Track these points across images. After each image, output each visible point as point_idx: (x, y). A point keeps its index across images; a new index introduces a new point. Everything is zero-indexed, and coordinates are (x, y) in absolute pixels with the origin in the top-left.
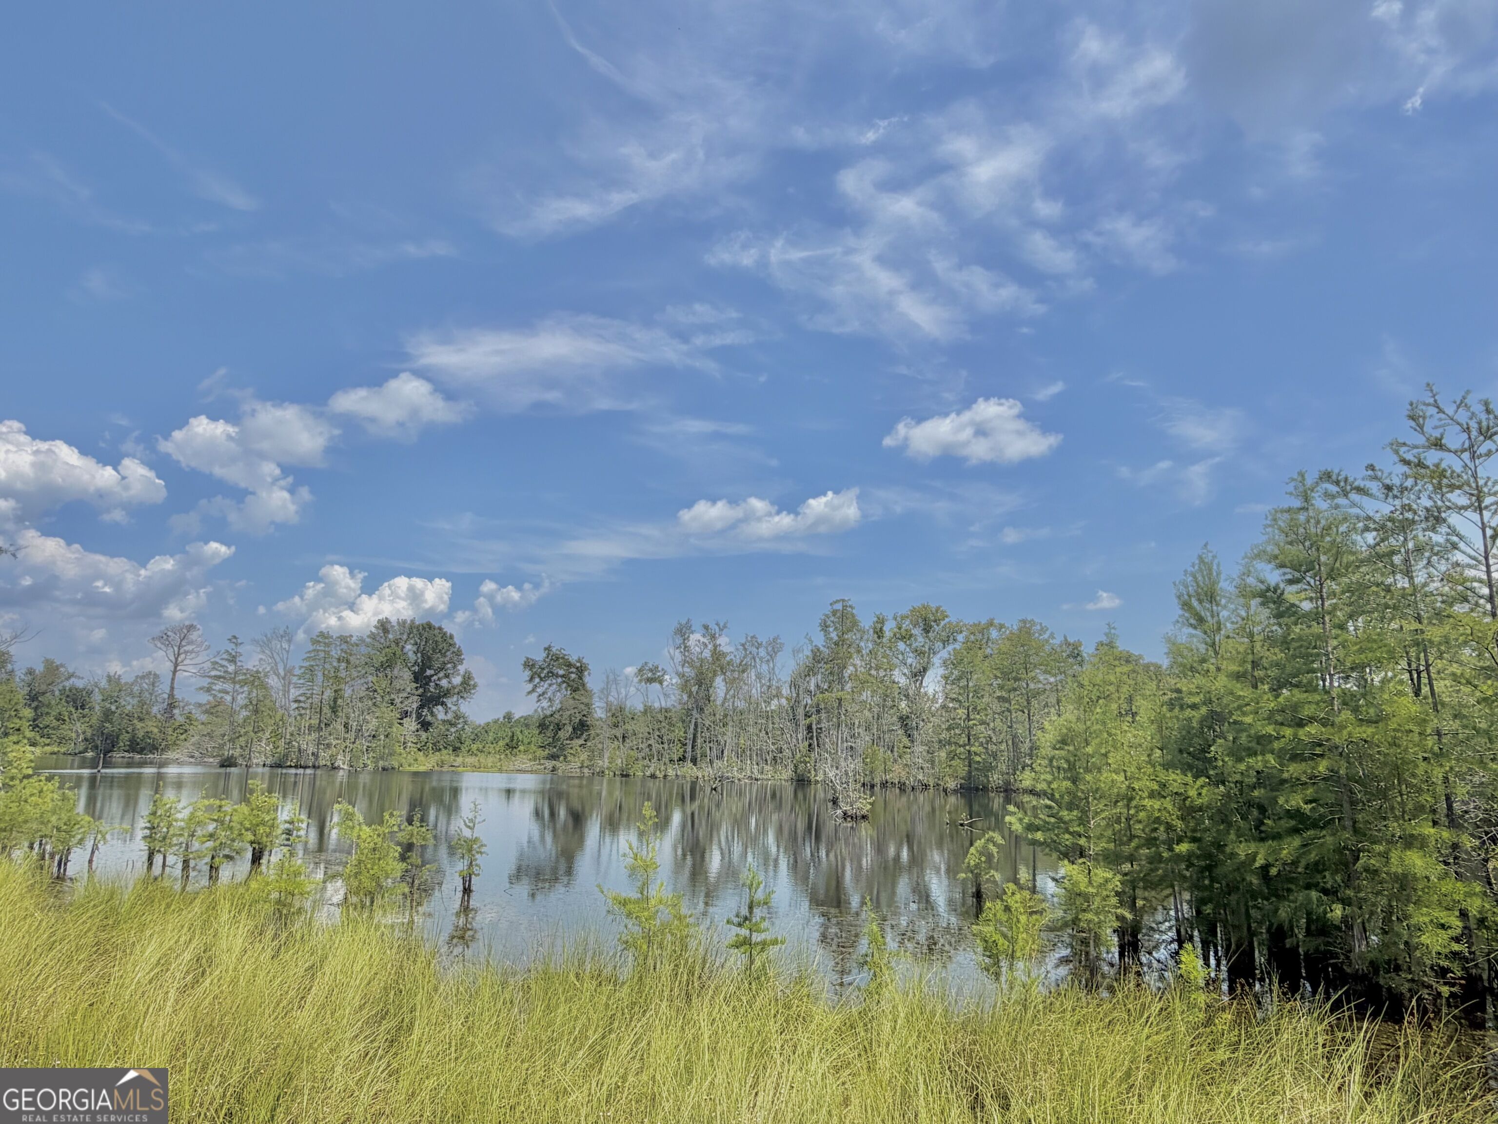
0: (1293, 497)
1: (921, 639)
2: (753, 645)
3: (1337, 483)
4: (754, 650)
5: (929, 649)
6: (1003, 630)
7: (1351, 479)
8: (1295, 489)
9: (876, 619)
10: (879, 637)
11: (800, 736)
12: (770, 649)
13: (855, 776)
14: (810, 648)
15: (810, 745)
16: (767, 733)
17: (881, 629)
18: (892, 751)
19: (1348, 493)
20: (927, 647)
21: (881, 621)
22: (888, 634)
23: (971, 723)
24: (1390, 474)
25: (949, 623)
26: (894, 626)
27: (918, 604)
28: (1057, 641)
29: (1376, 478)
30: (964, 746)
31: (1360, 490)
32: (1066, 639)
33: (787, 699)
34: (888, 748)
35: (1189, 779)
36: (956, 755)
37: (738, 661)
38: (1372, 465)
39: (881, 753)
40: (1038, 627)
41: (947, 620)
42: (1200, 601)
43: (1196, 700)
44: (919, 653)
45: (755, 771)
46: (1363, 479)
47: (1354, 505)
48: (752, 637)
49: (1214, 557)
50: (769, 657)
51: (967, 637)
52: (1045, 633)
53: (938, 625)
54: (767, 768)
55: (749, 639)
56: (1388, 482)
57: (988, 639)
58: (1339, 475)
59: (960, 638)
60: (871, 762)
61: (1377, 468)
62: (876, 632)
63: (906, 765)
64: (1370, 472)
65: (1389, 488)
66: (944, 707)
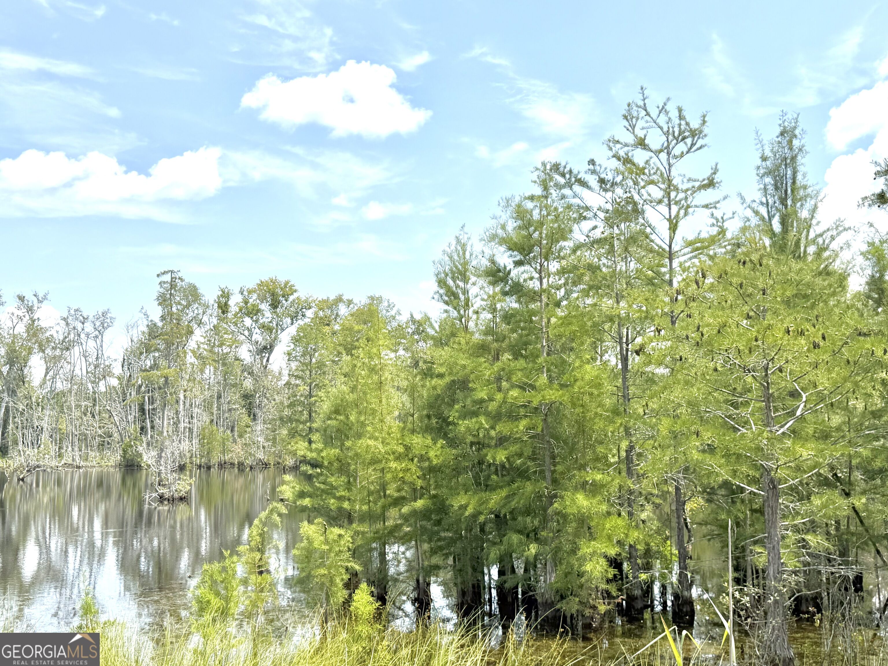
0: (537, 185)
1: (268, 314)
2: (77, 319)
3: (563, 175)
4: (79, 326)
5: (277, 325)
6: (351, 306)
7: (575, 172)
8: (538, 178)
9: (221, 293)
10: (223, 313)
11: (131, 418)
12: (98, 324)
13: (191, 457)
14: (146, 323)
15: (142, 429)
16: (93, 416)
17: (226, 304)
18: (232, 431)
19: (572, 185)
20: (274, 323)
21: (226, 295)
22: (233, 309)
23: (313, 399)
24: (606, 169)
25: (298, 298)
26: (241, 300)
27: (265, 278)
28: (404, 318)
29: (594, 172)
30: (304, 423)
31: (583, 183)
32: (412, 316)
33: (119, 379)
34: (228, 428)
35: (429, 441)
36: (297, 432)
37: (61, 338)
38: (593, 160)
39: (220, 433)
40: (386, 304)
41: (295, 295)
42: (454, 279)
43: (442, 370)
44: (266, 328)
45: (77, 458)
46: (586, 172)
47: (575, 196)
48: (76, 310)
49: (469, 239)
50: (97, 333)
51: (316, 313)
52: (392, 309)
53: (286, 301)
54: (92, 454)
55: (72, 312)
56: (603, 176)
57: (337, 315)
58: (565, 167)
59: (310, 313)
60: (208, 443)
61: (597, 163)
62: (219, 307)
63: (245, 444)
64: (591, 167)
65: (602, 181)
66: (288, 384)
